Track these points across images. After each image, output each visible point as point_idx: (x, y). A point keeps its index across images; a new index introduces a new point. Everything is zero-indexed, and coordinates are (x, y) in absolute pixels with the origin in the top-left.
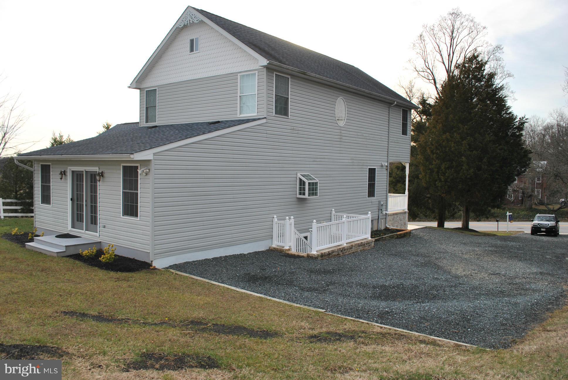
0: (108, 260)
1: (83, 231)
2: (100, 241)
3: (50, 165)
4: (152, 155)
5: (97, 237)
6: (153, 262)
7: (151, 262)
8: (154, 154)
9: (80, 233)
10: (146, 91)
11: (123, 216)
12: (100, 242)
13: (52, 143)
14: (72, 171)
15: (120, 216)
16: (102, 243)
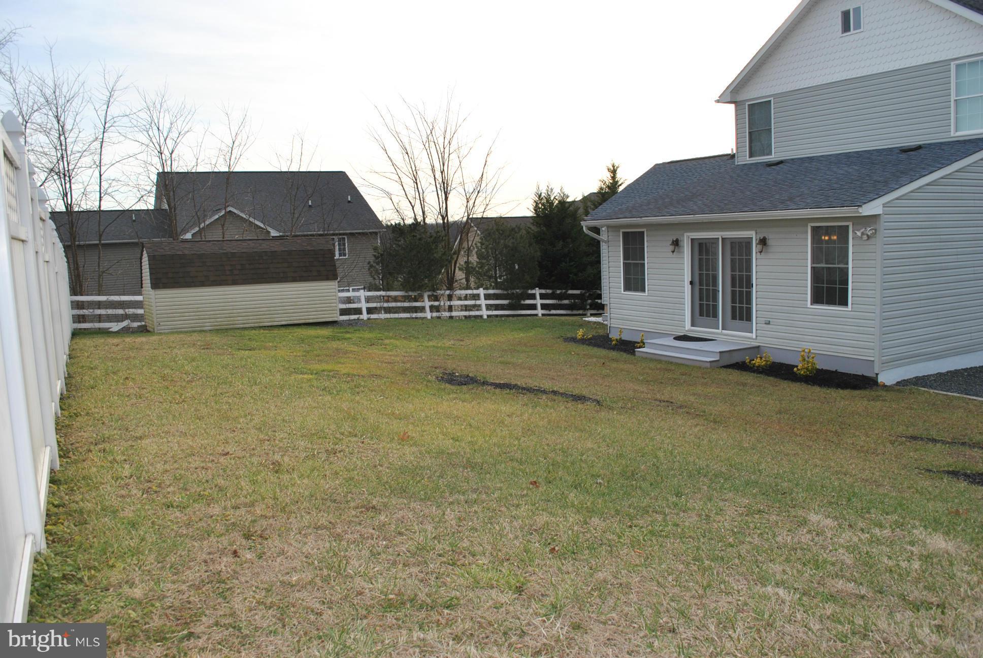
0: (808, 373)
1: (720, 331)
2: (758, 344)
3: (643, 232)
4: (882, 206)
5: (752, 339)
6: (879, 376)
7: (875, 376)
8: (884, 206)
9: (714, 333)
10: (749, 105)
11: (811, 305)
12: (758, 347)
13: (535, 201)
14: (692, 239)
15: (807, 305)
16: (762, 348)
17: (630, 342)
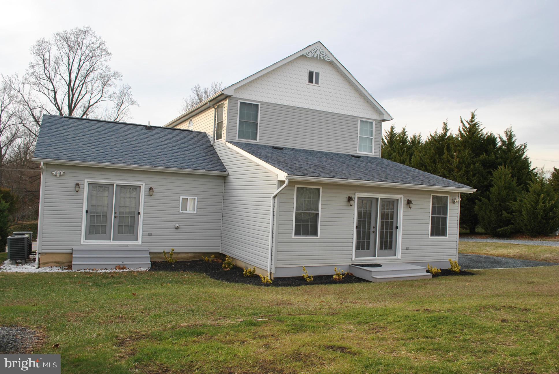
1: (376, 257)
14: (358, 197)
17: (331, 275)
